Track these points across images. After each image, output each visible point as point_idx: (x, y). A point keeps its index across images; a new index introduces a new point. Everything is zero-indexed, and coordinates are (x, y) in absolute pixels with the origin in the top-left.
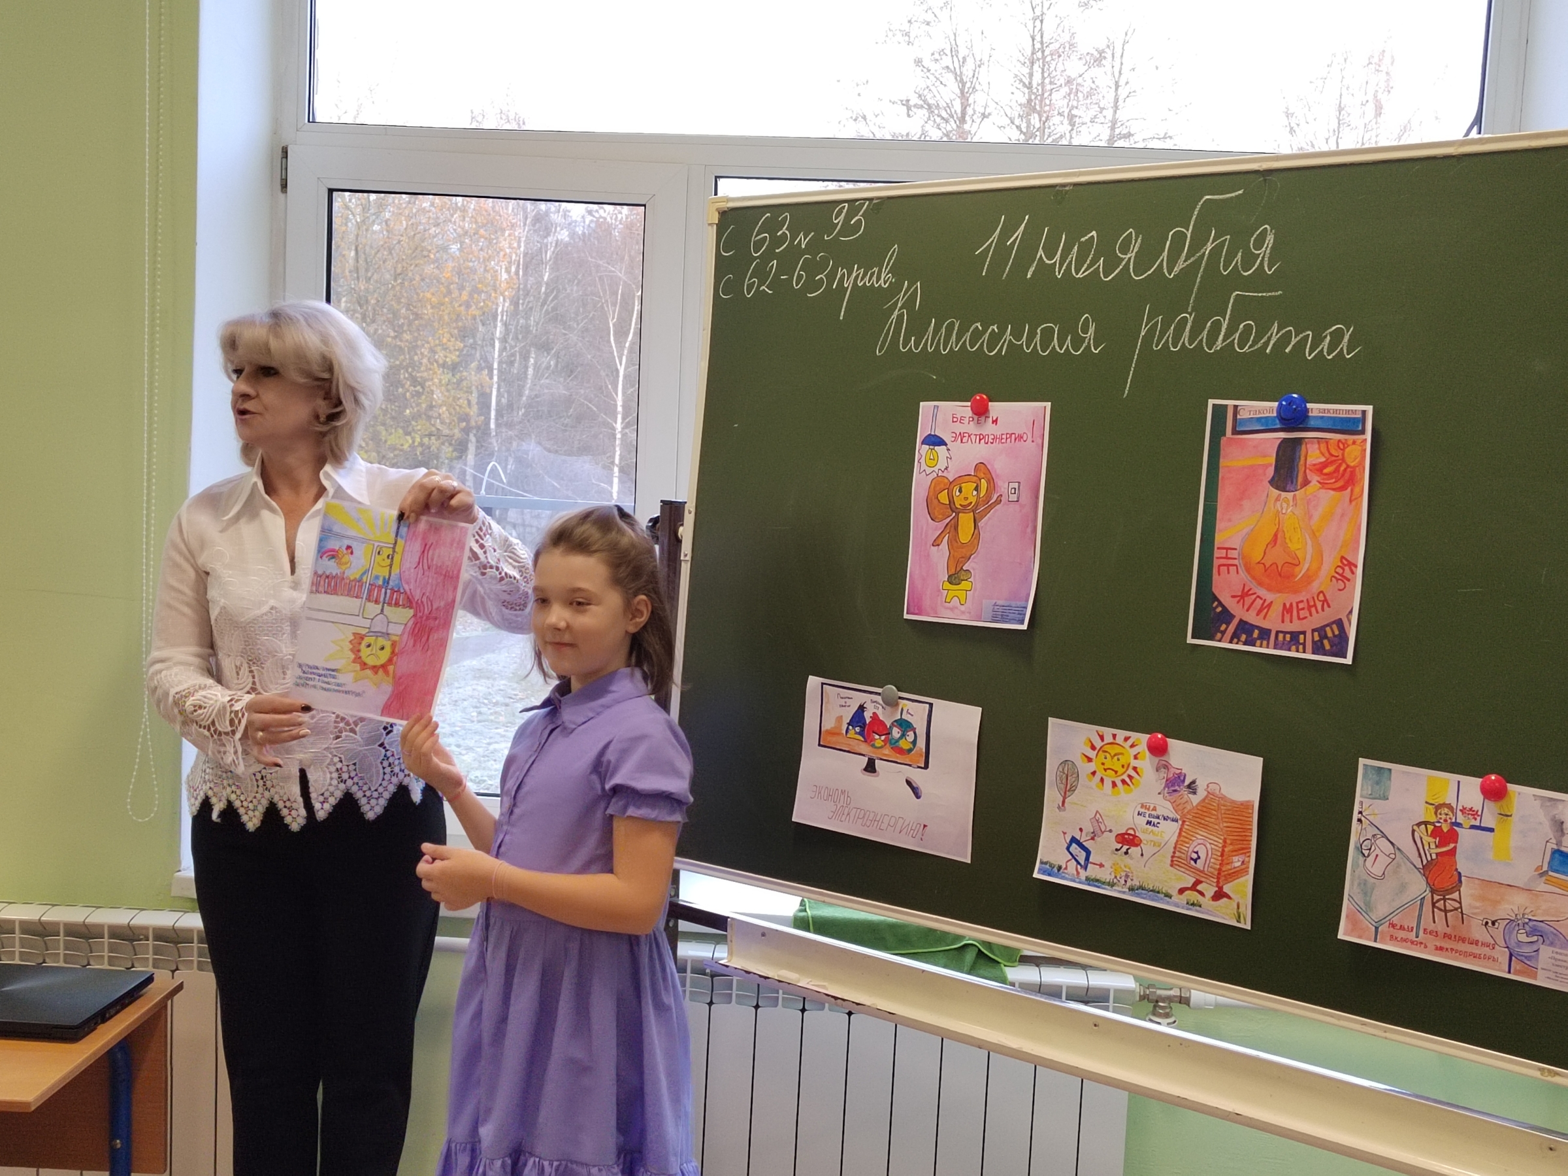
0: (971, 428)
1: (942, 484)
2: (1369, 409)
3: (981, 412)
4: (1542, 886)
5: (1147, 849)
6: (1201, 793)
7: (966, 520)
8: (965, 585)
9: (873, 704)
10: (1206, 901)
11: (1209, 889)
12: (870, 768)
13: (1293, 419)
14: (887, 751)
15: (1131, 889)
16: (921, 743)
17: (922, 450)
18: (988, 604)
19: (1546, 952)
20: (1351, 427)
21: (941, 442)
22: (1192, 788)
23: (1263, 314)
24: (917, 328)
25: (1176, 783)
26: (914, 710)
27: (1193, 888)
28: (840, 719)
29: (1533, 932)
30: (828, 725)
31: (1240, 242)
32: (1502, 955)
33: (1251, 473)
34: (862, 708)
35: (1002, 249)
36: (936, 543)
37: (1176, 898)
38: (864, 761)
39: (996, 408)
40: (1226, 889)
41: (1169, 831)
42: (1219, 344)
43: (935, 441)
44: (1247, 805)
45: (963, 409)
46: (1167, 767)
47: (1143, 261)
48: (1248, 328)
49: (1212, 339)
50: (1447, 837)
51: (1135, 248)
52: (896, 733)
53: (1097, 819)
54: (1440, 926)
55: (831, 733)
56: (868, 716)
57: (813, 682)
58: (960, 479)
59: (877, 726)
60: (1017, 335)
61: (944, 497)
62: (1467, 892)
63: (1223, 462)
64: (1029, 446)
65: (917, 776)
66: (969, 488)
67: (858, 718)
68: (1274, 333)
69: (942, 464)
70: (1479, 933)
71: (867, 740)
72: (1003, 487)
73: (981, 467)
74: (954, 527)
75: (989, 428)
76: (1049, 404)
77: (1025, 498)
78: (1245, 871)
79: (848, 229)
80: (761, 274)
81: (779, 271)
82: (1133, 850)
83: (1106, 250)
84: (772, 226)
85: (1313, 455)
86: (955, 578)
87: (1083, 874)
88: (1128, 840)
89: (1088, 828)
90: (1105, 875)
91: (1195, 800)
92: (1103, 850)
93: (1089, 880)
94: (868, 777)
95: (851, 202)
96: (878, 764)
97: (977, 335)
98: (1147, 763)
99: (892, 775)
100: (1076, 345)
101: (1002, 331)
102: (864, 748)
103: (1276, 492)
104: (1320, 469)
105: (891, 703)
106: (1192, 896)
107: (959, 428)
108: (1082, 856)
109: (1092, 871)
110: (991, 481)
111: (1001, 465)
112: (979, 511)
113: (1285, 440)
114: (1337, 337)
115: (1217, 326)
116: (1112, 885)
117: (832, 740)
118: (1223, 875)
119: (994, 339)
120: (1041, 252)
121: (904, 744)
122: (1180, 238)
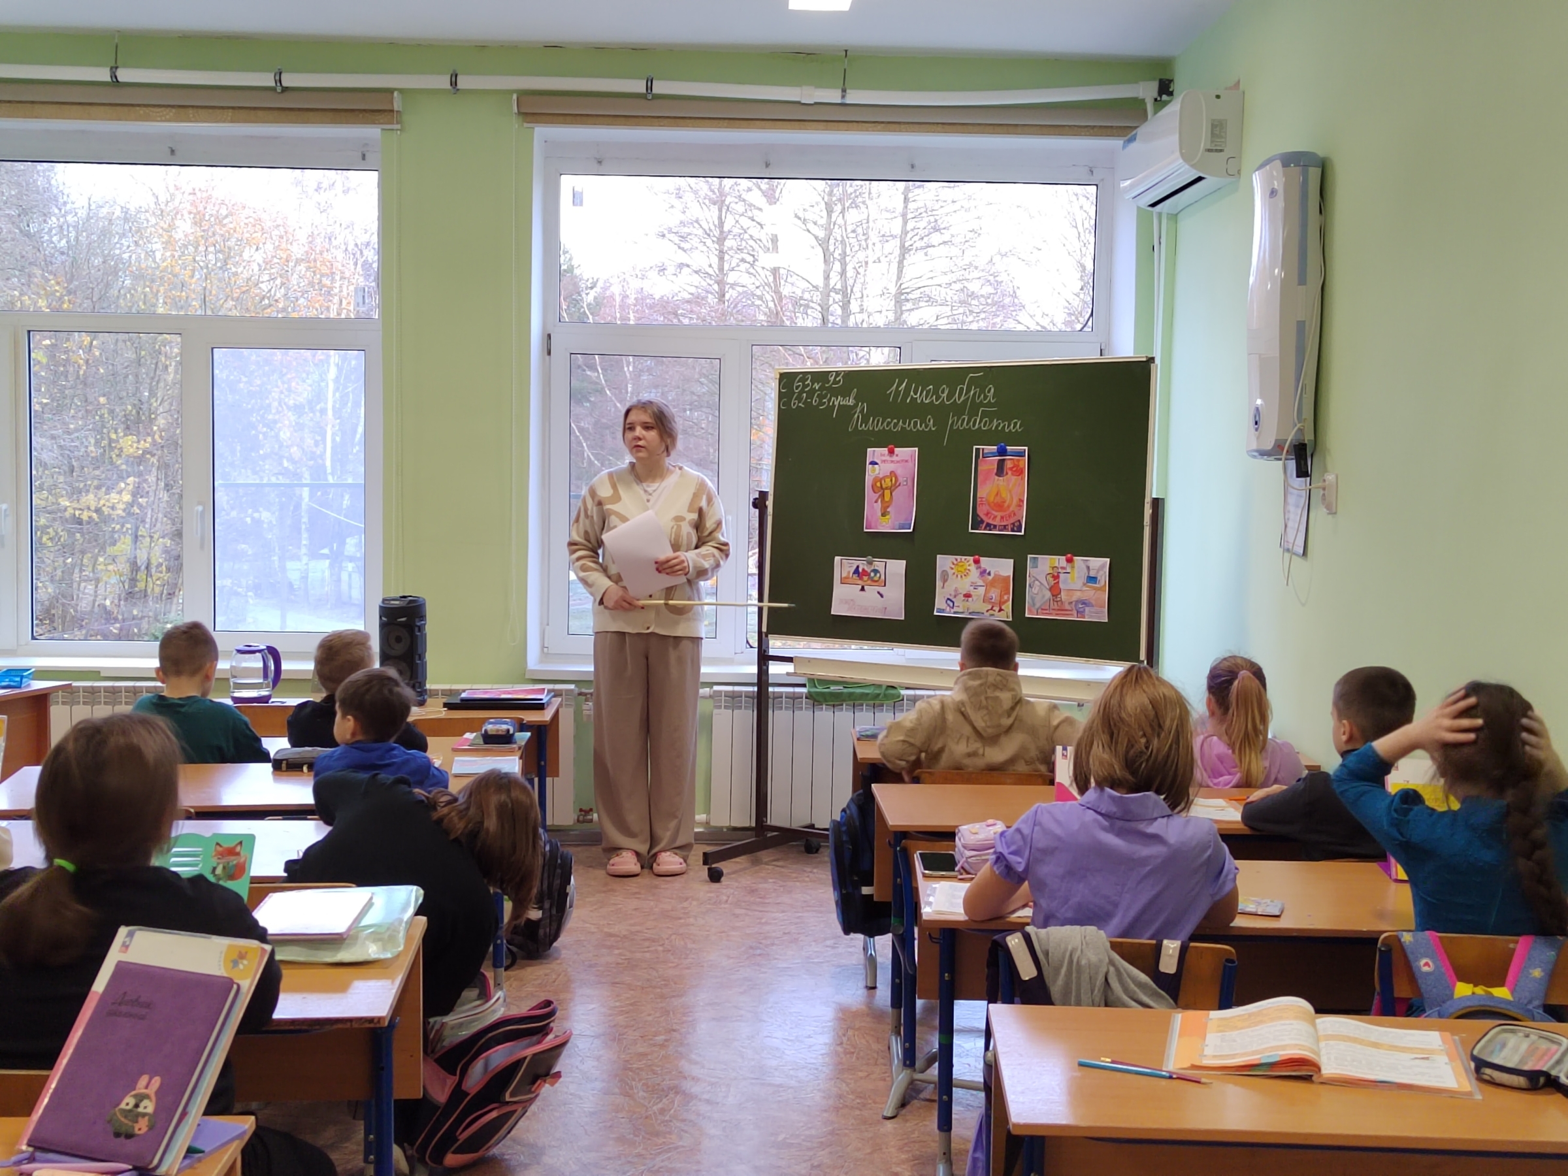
0: (888, 458)
1: (878, 480)
2: (1026, 448)
3: (891, 452)
4: (1085, 588)
5: (974, 598)
6: (992, 575)
7: (887, 493)
8: (888, 517)
9: (862, 563)
10: (996, 613)
11: (997, 609)
12: (863, 589)
13: (1002, 452)
14: (869, 582)
15: (970, 613)
16: (883, 577)
17: (869, 467)
18: (897, 523)
19: (1087, 609)
20: (1021, 454)
21: (876, 464)
22: (989, 574)
23: (990, 416)
24: (865, 421)
25: (983, 573)
26: (879, 564)
27: (992, 609)
28: (849, 572)
29: (1084, 603)
30: (844, 575)
31: (982, 391)
32: (1075, 613)
33: (989, 471)
34: (858, 567)
35: (897, 392)
36: (876, 502)
37: (986, 614)
38: (860, 587)
39: (897, 450)
40: (1003, 607)
41: (982, 590)
42: (977, 426)
43: (873, 463)
44: (1009, 577)
45: (885, 450)
46: (980, 567)
47: (949, 397)
48: (986, 422)
49: (974, 426)
50: (1056, 577)
51: (946, 392)
52: (872, 574)
53: (956, 590)
54: (1056, 607)
55: (846, 578)
56: (860, 570)
57: (837, 559)
58: (884, 478)
59: (865, 573)
60: (904, 423)
61: (878, 484)
62: (1063, 595)
63: (980, 468)
64: (910, 464)
65: (882, 590)
66: (888, 480)
67: (856, 571)
68: (995, 423)
69: (877, 472)
70: (1067, 607)
71: (861, 579)
72: (901, 480)
73: (892, 472)
74: (883, 495)
75: (894, 458)
76: (917, 449)
77: (910, 483)
78: (1008, 600)
79: (835, 382)
80: (799, 398)
81: (806, 398)
82: (970, 599)
83: (936, 392)
84: (803, 380)
85: (1009, 464)
86: (883, 515)
87: (952, 611)
88: (968, 596)
89: (953, 593)
90: (960, 610)
91: (990, 578)
92: (959, 601)
93: (955, 613)
94: (862, 593)
95: (836, 372)
96: (866, 587)
97: (889, 424)
98: (973, 567)
99: (871, 591)
100: (926, 427)
101: (899, 422)
102: (860, 582)
103: (997, 477)
104: (1011, 469)
105: (870, 563)
106: (991, 612)
107: (884, 458)
108: (951, 604)
109: (956, 609)
110: (896, 478)
111: (899, 472)
112: (892, 489)
113: (1000, 460)
114: (1015, 424)
115: (976, 420)
116: (962, 613)
117: (847, 581)
118: (1001, 603)
119: (896, 425)
120: (912, 393)
121: (876, 579)
122: (962, 389)
